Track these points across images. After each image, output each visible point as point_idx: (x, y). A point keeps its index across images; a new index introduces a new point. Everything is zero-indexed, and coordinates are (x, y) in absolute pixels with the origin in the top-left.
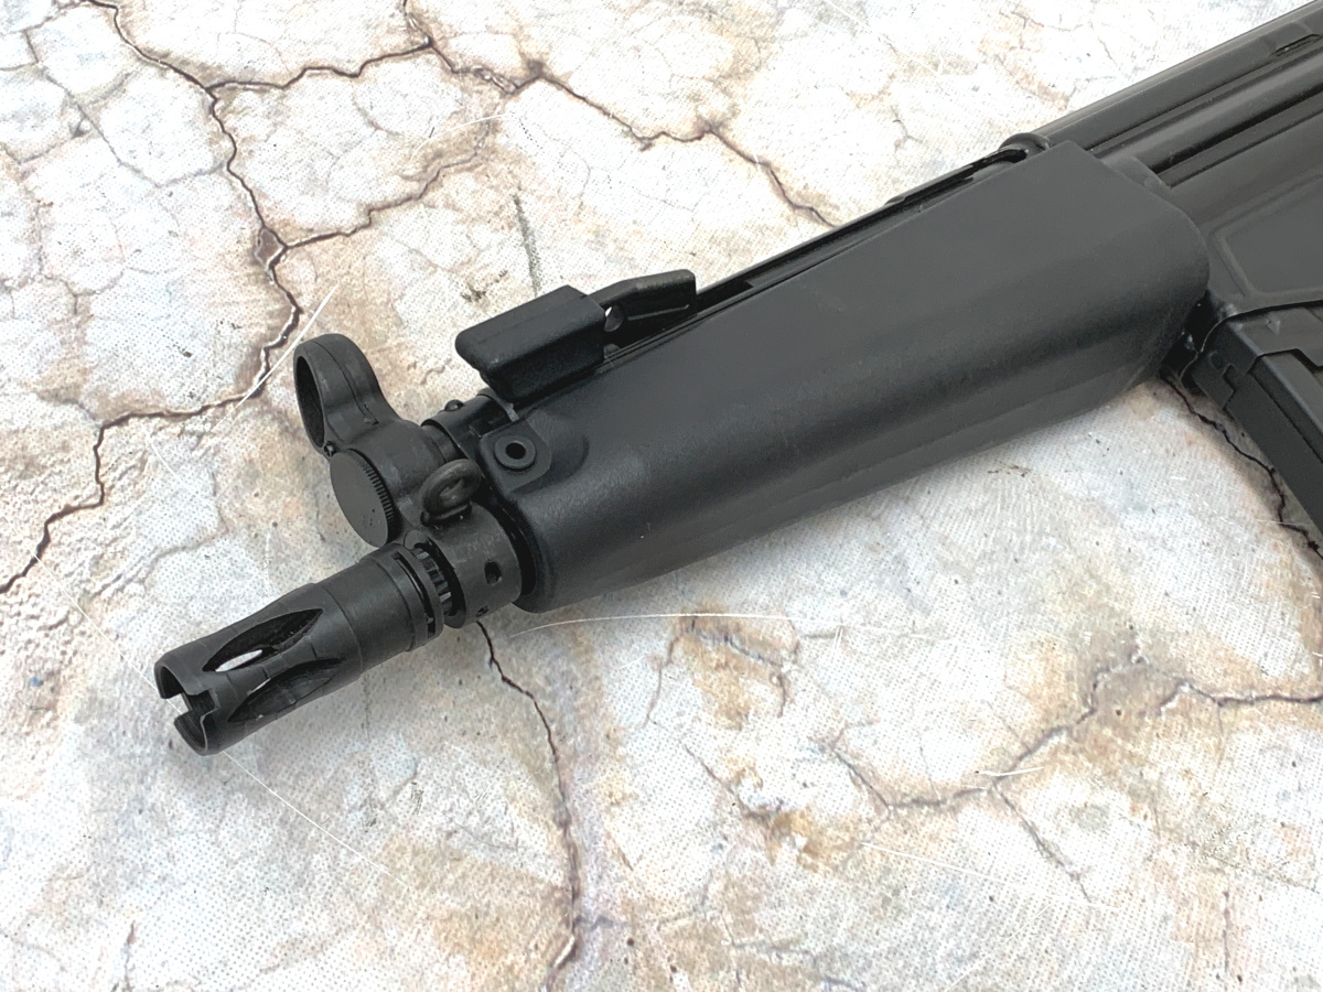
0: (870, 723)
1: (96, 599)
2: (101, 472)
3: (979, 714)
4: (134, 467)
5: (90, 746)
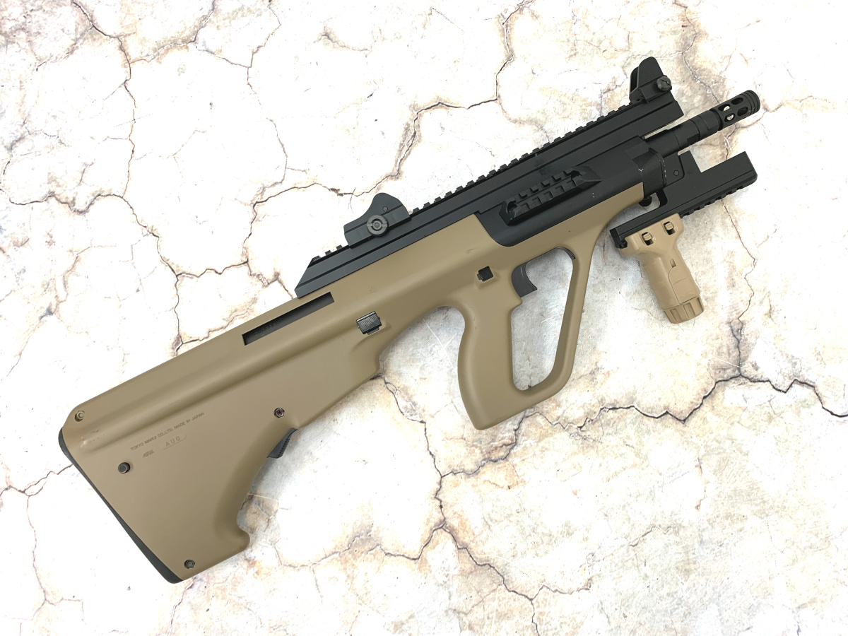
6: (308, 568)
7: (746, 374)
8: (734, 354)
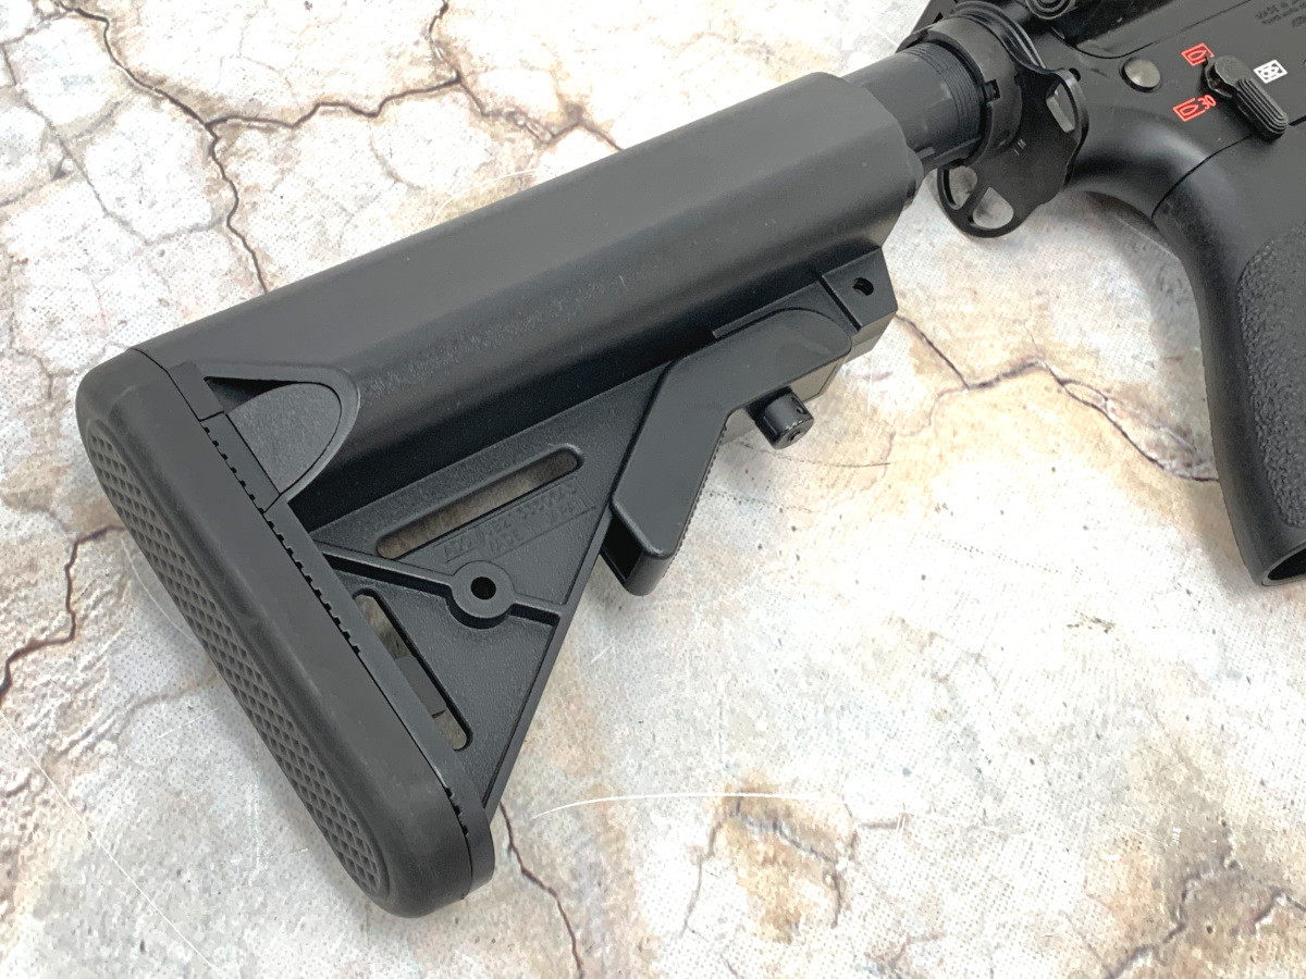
0: (935, 937)
1: (62, 760)
2: (73, 599)
3: (1057, 929)
4: (110, 592)
5: (50, 947)
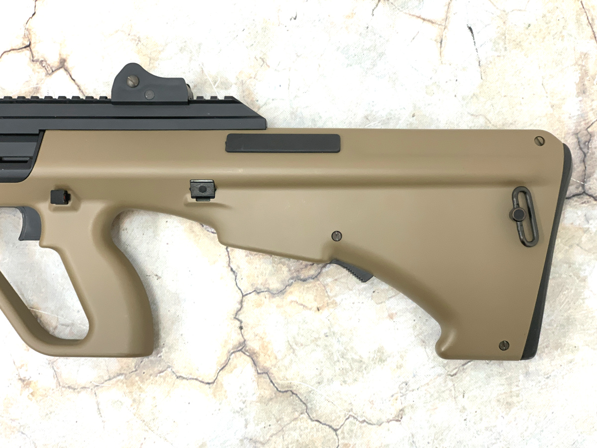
6: (90, 390)
7: (590, 192)
8: (579, 169)
